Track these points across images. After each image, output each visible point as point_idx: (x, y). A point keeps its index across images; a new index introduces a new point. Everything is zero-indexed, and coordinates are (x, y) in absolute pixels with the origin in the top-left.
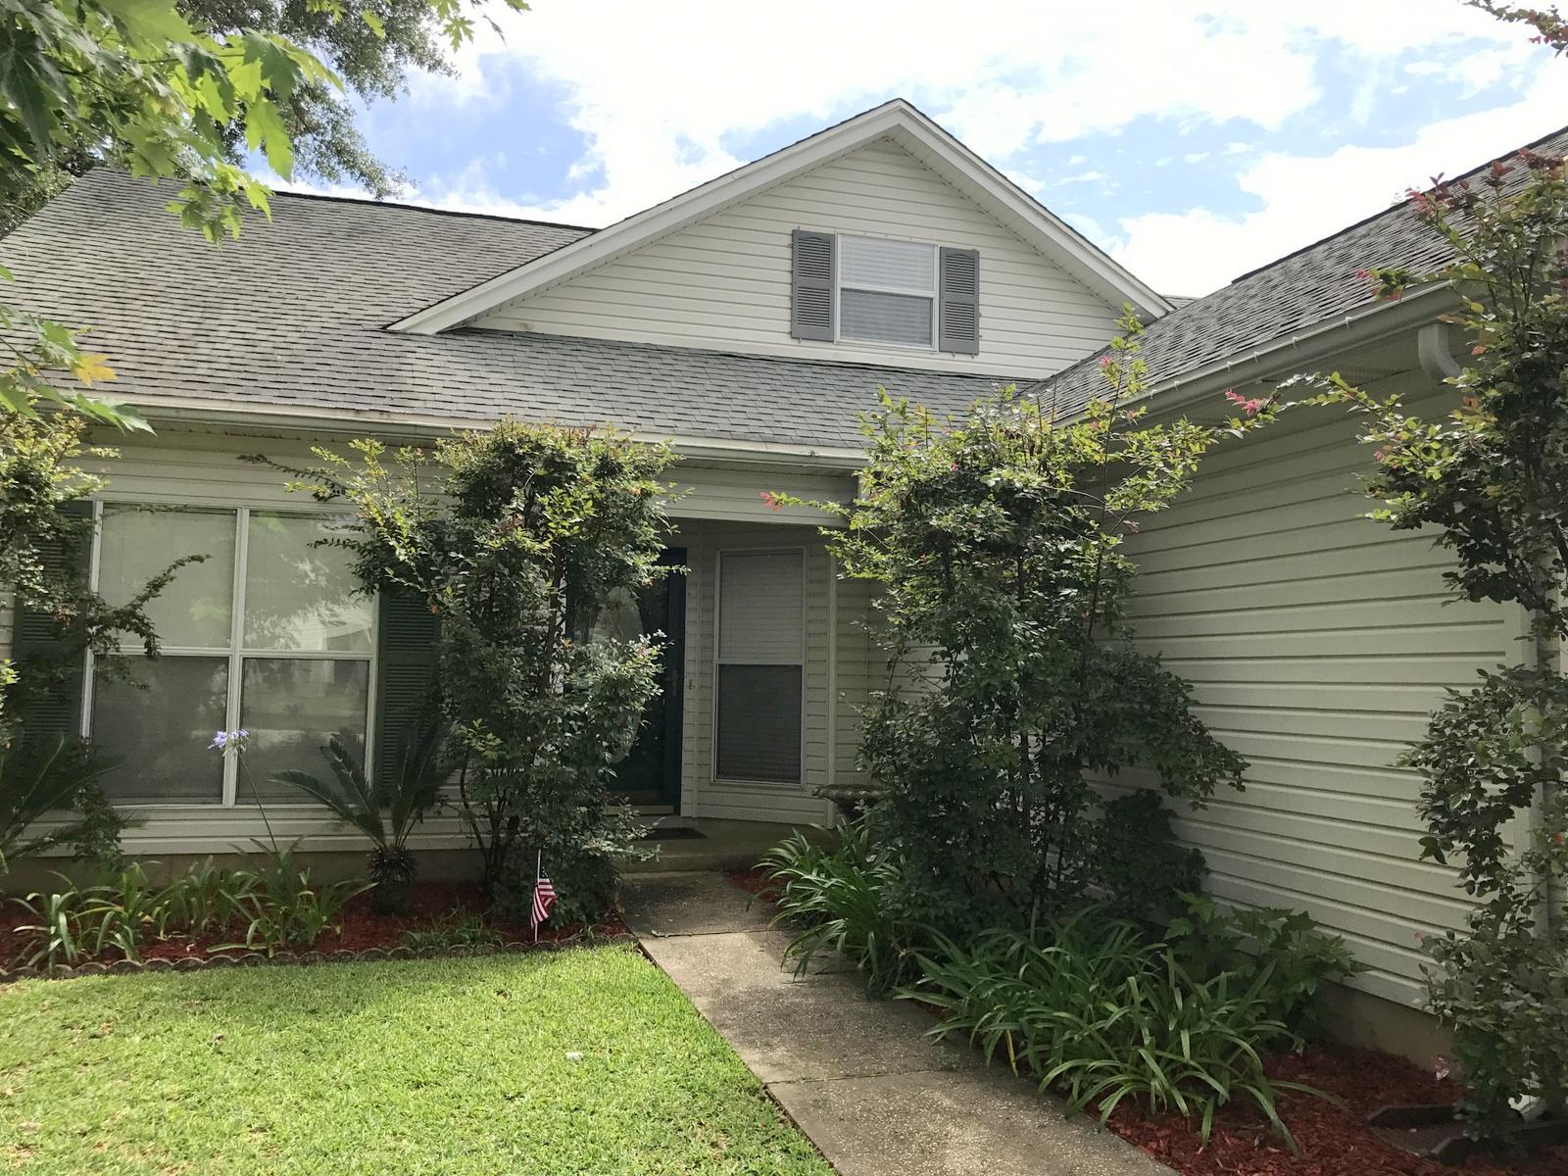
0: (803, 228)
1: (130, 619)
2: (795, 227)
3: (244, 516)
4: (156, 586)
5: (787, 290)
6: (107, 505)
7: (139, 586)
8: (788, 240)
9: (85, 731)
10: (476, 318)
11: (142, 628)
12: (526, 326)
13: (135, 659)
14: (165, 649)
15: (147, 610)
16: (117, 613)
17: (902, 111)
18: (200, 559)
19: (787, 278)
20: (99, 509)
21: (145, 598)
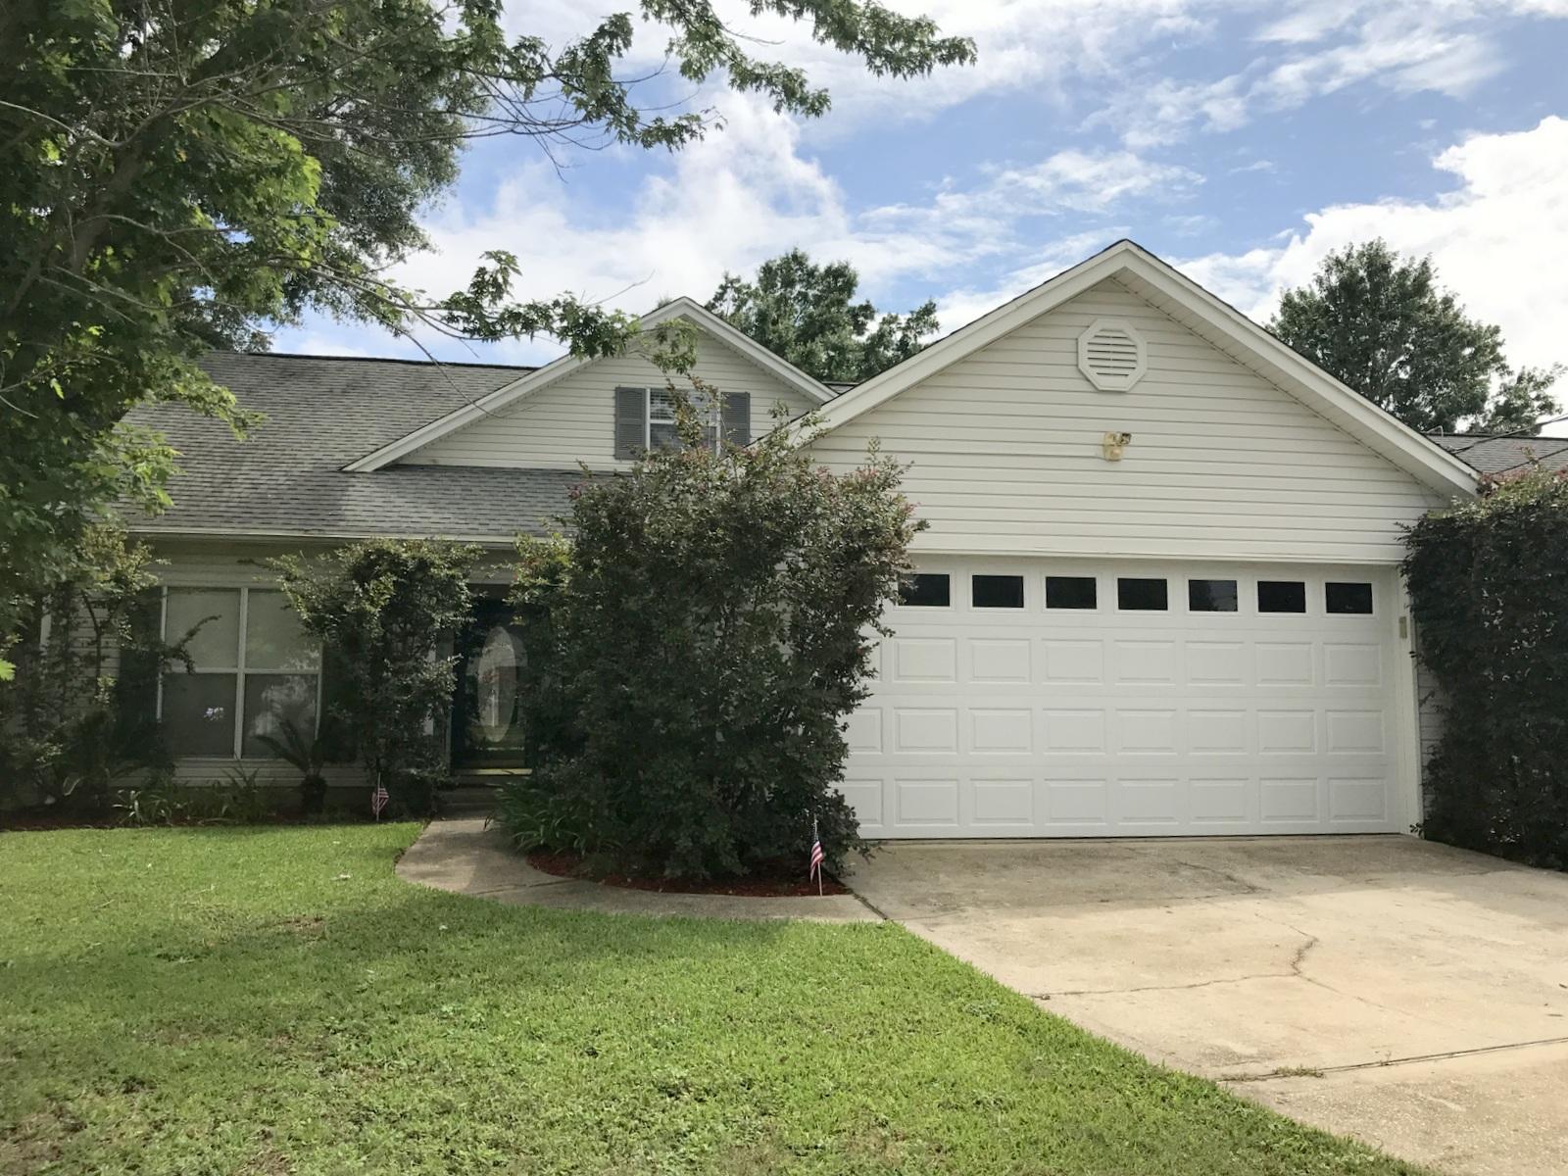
0: (623, 385)
1: (178, 652)
2: (617, 385)
3: (245, 593)
4: (191, 634)
5: (612, 427)
6: (169, 588)
7: (182, 634)
8: (613, 394)
9: (159, 715)
10: (401, 458)
11: (186, 658)
12: (434, 461)
13: (180, 675)
14: (198, 670)
15: (188, 646)
16: (172, 649)
17: (687, 304)
18: (215, 618)
19: (612, 419)
20: (165, 591)
21: (185, 641)
